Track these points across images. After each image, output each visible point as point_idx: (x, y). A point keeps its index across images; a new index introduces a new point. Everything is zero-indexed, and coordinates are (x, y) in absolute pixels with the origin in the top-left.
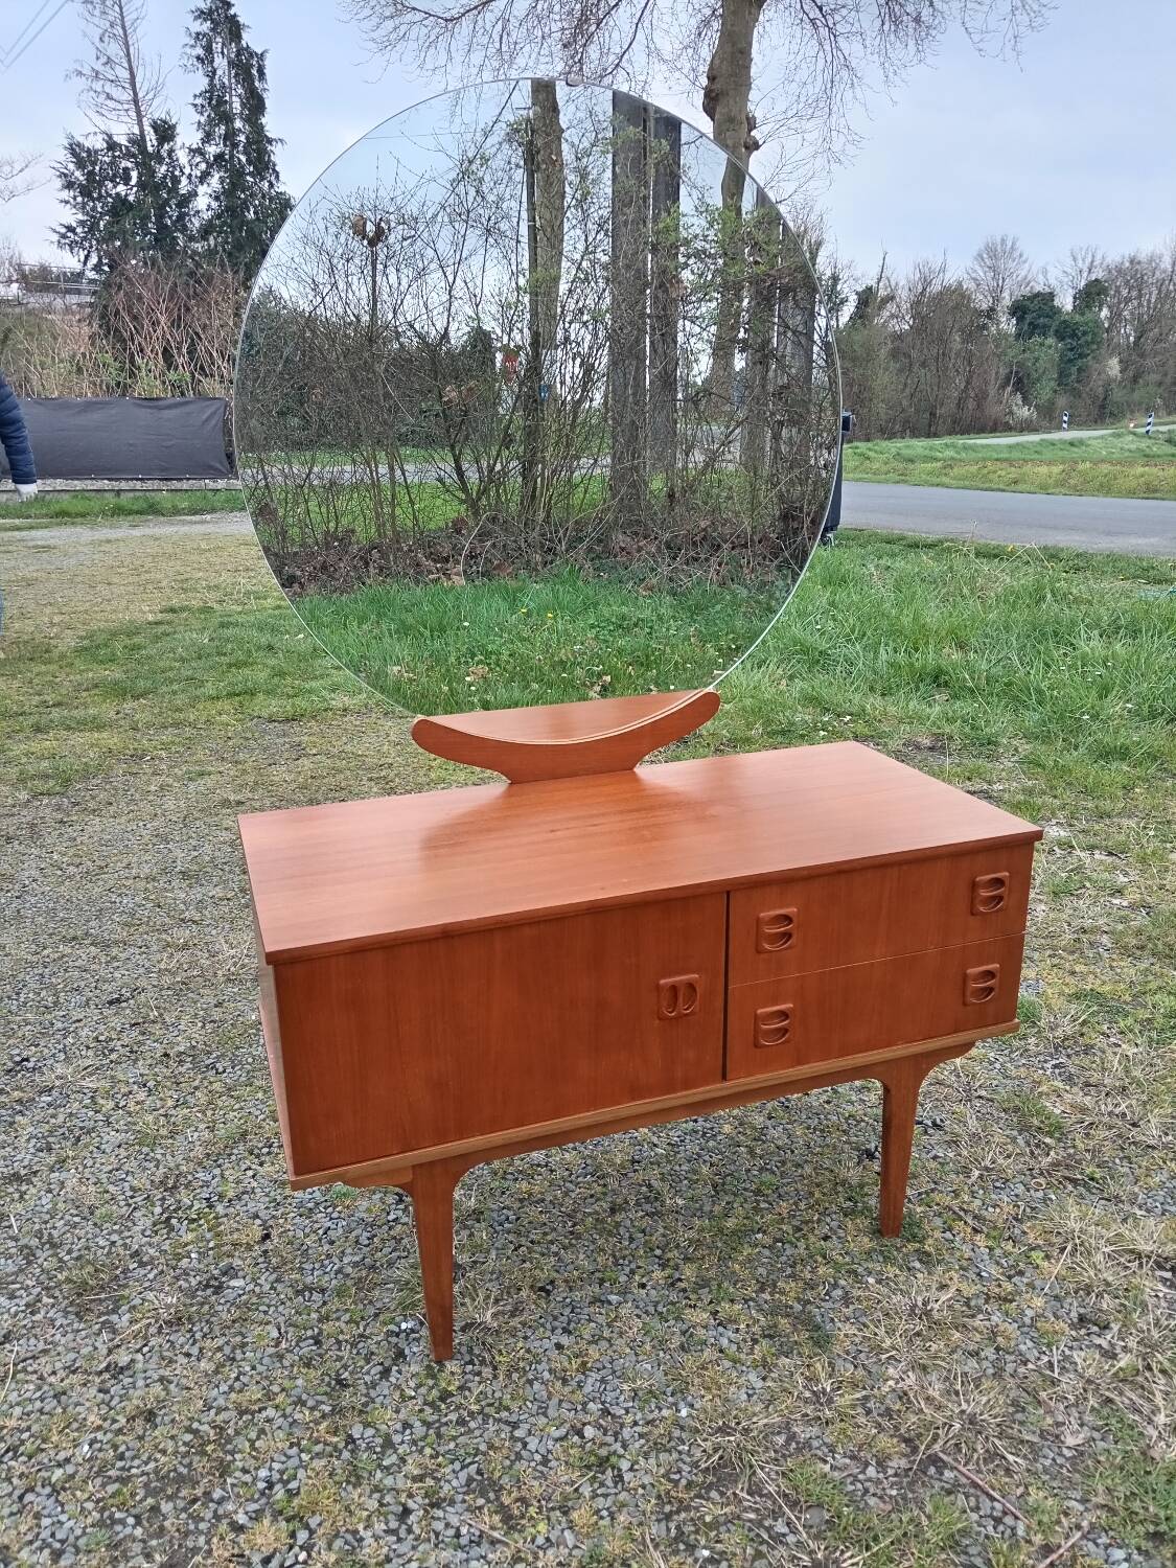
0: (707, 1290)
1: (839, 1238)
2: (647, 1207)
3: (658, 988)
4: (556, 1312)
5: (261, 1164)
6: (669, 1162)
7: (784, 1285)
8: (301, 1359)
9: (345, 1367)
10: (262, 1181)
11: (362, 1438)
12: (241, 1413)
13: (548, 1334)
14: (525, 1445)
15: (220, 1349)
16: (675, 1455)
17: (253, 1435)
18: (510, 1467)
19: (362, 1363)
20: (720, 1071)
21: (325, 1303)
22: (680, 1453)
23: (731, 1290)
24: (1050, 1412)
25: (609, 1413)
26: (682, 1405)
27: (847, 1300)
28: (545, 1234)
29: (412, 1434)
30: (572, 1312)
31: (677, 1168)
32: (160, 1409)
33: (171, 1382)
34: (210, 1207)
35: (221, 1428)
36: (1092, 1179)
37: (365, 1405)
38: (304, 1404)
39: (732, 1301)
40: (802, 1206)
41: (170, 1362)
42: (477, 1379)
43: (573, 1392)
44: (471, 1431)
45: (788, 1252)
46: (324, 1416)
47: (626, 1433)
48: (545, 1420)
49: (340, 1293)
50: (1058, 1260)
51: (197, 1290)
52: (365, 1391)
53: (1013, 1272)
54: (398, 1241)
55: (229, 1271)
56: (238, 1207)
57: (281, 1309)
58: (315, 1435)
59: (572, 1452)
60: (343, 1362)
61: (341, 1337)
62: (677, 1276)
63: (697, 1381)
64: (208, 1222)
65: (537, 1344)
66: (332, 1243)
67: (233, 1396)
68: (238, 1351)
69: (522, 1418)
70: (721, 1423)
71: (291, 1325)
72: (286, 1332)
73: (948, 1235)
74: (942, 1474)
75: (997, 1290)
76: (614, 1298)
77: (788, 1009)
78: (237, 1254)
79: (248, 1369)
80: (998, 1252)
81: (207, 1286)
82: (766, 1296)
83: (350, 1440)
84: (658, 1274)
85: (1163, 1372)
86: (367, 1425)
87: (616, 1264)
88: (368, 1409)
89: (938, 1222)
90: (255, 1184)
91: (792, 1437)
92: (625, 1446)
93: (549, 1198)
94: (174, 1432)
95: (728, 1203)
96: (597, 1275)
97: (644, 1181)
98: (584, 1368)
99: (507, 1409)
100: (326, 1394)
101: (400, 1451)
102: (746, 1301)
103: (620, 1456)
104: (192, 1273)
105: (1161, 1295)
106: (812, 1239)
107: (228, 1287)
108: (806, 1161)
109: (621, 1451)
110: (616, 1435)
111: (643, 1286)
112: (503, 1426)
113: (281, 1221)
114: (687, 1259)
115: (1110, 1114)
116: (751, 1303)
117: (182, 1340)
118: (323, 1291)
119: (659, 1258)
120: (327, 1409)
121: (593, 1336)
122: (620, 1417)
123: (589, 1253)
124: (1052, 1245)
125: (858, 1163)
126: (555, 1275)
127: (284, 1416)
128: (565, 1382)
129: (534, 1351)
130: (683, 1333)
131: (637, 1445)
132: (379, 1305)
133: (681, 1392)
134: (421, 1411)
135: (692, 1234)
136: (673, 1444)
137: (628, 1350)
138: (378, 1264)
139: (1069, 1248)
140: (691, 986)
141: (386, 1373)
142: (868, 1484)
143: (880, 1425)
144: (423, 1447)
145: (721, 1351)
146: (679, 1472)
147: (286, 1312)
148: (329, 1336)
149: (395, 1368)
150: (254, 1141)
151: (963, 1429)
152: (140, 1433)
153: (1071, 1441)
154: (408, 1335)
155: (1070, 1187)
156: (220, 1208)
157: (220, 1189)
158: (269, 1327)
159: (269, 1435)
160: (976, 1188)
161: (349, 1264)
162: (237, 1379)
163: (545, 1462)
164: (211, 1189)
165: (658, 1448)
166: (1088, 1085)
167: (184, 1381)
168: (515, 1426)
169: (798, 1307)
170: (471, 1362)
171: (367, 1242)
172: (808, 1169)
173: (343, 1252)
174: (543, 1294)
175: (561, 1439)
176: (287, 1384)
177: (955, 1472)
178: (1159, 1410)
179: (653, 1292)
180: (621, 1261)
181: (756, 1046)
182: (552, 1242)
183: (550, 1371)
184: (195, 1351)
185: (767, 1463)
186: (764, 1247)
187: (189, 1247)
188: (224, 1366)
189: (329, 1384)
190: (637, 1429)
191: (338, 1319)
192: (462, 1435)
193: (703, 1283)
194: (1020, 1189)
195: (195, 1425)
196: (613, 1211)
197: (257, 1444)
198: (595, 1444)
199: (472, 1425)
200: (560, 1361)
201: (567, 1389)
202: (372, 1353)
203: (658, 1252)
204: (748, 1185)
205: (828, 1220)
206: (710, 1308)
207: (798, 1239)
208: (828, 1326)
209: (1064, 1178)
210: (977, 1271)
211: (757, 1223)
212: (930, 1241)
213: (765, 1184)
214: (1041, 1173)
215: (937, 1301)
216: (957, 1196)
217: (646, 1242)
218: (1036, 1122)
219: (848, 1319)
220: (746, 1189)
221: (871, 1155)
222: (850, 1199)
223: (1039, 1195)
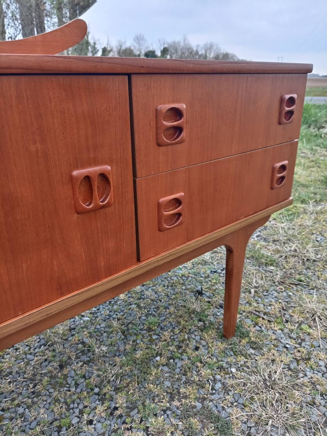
0: (136, 411)
1: (204, 346)
2: (85, 358)
3: (72, 178)
6: (92, 324)
7: (184, 391)
20: (135, 255)
23: (153, 406)
27: (226, 389)
28: (13, 400)
31: (98, 327)
36: (301, 281)
39: (156, 415)
40: (177, 331)
45: (179, 365)
50: (316, 327)
53: (300, 341)
62: (113, 406)
73: (257, 328)
75: (299, 354)
77: (181, 196)
80: (286, 331)
82: (176, 403)
84: (100, 408)
87: (68, 409)
89: (249, 322)
95: (134, 341)
96: (56, 424)
97: (79, 340)
102: (165, 411)
106: (189, 351)
108: (169, 304)
111: (90, 422)
114: (117, 390)
115: (290, 251)
116: (168, 412)
119: (98, 394)
123: (47, 406)
124: (307, 319)
125: (196, 299)
139: (317, 318)
140: (103, 177)
155: (295, 288)
166: (274, 241)
169: (199, 405)
172: (172, 309)
179: (99, 425)
181: (160, 230)
182: (18, 405)
186: (163, 366)
194: (276, 294)
196: (61, 367)
203: (97, 390)
204: (142, 327)
205: (193, 336)
206: (142, 426)
207: (182, 354)
208: (223, 414)
209: (290, 283)
210: (283, 345)
211: (155, 350)
212: (251, 334)
213: (151, 323)
214: (279, 284)
215: (276, 372)
216: (250, 304)
217: (87, 385)
218: (264, 261)
219: (232, 403)
220: (141, 330)
221: (200, 293)
222: (200, 320)
223: (285, 294)
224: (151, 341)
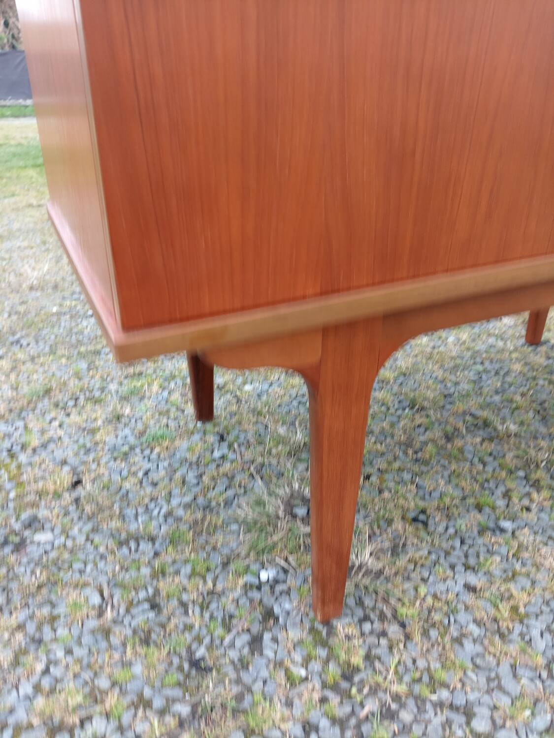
4: (444, 545)
5: (68, 415)
8: (135, 632)
9: (199, 639)
10: (70, 429)
13: (449, 573)
15: (21, 627)
19: (219, 631)
21: (156, 554)
30: (463, 544)
37: (239, 698)
38: (148, 704)
42: (384, 642)
43: (523, 652)
46: (181, 724)
48: (508, 701)
49: (174, 540)
55: (33, 524)
56: (43, 455)
57: (101, 565)
60: (194, 632)
61: (185, 597)
65: (441, 587)
66: (155, 484)
67: (40, 702)
68: (47, 629)
69: (471, 698)
71: (116, 586)
72: (112, 597)
78: (42, 503)
79: (60, 654)
88: (246, 705)
90: (60, 433)
99: (445, 685)
100: (179, 685)
107: (32, 543)
113: (93, 466)
118: (153, 539)
120: (184, 709)
121: (505, 572)
126: (423, 503)
128: (503, 636)
129: (443, 597)
132: (226, 552)
134: (323, 700)
138: (214, 504)
141: (256, 643)
147: (109, 569)
148: (169, 597)
149: (267, 636)
150: (60, 396)
154: (272, 588)
156: (23, 458)
157: (23, 439)
158: (88, 591)
161: (178, 506)
162: (46, 671)
168: (468, 712)
170: (366, 618)
171: (195, 481)
173: (169, 494)
174: (420, 525)
176: (120, 674)
180: (487, 485)
189: (180, 668)
191: (177, 572)
200: (483, 608)
201: (513, 649)
202: (231, 617)
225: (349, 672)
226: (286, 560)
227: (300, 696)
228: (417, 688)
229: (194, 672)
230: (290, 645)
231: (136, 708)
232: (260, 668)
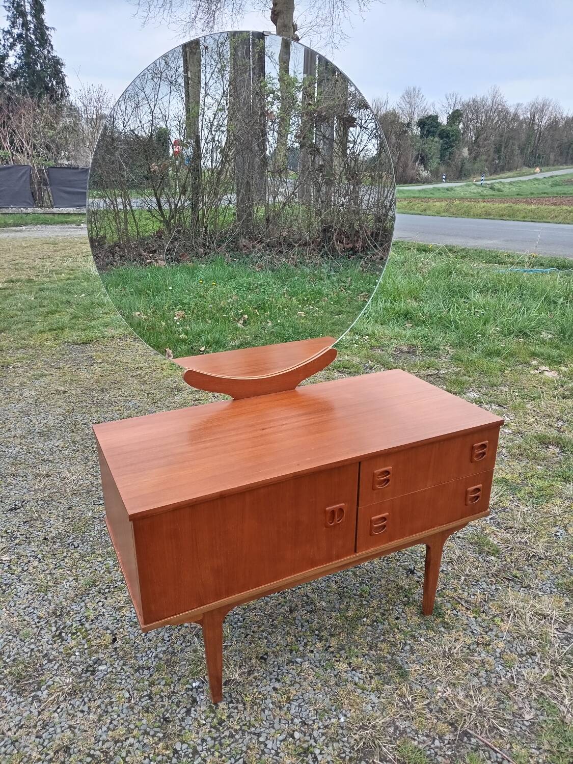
0: (344, 651)
1: (403, 617)
2: (308, 608)
3: (325, 512)
4: (271, 670)
5: (106, 598)
7: (381, 646)
8: (143, 709)
9: (167, 711)
10: (108, 608)
11: (181, 750)
12: (116, 742)
13: (269, 682)
14: (266, 745)
15: (99, 707)
16: (341, 744)
17: (124, 754)
18: (260, 759)
19: (175, 708)
20: (354, 549)
21: (151, 675)
22: (343, 742)
23: (356, 650)
24: (515, 703)
25: (306, 724)
26: (340, 715)
27: (412, 651)
28: (259, 627)
29: (207, 745)
30: (279, 669)
31: (319, 585)
32: (72, 744)
33: (75, 728)
34: (82, 625)
35: (107, 753)
36: (516, 577)
37: (180, 731)
38: (148, 733)
39: (357, 656)
40: (384, 601)
41: (73, 716)
42: (236, 711)
43: (286, 714)
44: (236, 741)
45: (380, 627)
46: (160, 740)
47: (315, 734)
48: (274, 731)
49: (158, 669)
50: (508, 621)
51: (82, 673)
52: (179, 723)
53: (487, 630)
54: (185, 637)
55: (98, 662)
56: (97, 624)
57: (128, 680)
58: (157, 751)
59: (290, 747)
60: (165, 708)
61: (162, 694)
62: (328, 645)
63: (346, 702)
64: (82, 633)
65: (264, 689)
66: (150, 641)
67: (110, 733)
68: (109, 707)
69: (262, 730)
70: (361, 724)
71: (135, 689)
72: (133, 694)
73: (455, 612)
74: (470, 740)
75: (482, 640)
76: (299, 660)
77: (386, 516)
78: (100, 651)
79: (116, 716)
80: (479, 619)
81: (87, 671)
82: (373, 652)
83: (175, 752)
84: (319, 645)
85: (564, 676)
86: (183, 742)
87: (297, 641)
88: (182, 733)
89: (449, 605)
90: (104, 610)
91: (396, 728)
92: (316, 741)
93: (258, 607)
94: (81, 757)
95: (347, 603)
96: (289, 647)
97: (304, 593)
98: (289, 700)
99: (254, 726)
100: (159, 727)
101: (202, 755)
102: (364, 656)
103: (315, 747)
104: (78, 664)
105: (556, 636)
106: (391, 619)
107: (98, 671)
108: (382, 577)
109: (314, 744)
110: (310, 735)
111: (312, 652)
112: (253, 736)
113: (121, 630)
114: (332, 635)
115: (520, 542)
116: (366, 657)
117: (78, 703)
118: (149, 668)
119: (318, 635)
120: (161, 735)
121: (291, 682)
122: (311, 725)
123: (282, 636)
124: (503, 613)
125: (407, 577)
126: (267, 649)
127: (139, 742)
128: (281, 708)
129: (263, 693)
130: (336, 676)
131: (322, 740)
132: (180, 674)
133: (339, 708)
134: (210, 732)
135: (332, 621)
136: (339, 737)
137: (310, 688)
138: (176, 651)
139: (512, 615)
140: (341, 510)
141: (188, 712)
142: (436, 750)
143: (437, 717)
144: (214, 752)
145: (356, 684)
146: (345, 752)
147: (131, 682)
148: (156, 694)
149: (193, 709)
150: (100, 586)
151: (477, 715)
152: (62, 760)
153: (527, 717)
154: (197, 689)
155: (507, 582)
156: (87, 625)
157: (85, 614)
158: (123, 691)
159: (133, 754)
160: (464, 586)
161: (160, 652)
162: (111, 723)
163: (277, 754)
164: (81, 615)
165: (333, 740)
166: (507, 528)
167: (82, 727)
168: (259, 735)
169: (389, 657)
170: (231, 702)
171: (168, 639)
172: (383, 582)
173: (156, 646)
174: (263, 661)
175: (284, 740)
176: (138, 723)
177: (476, 739)
178: (565, 697)
179: (317, 655)
180: (299, 639)
181: (371, 535)
182: (263, 631)
183: (272, 703)
184: (86, 709)
185: (387, 743)
186: (368, 626)
187: (74, 649)
188: (103, 716)
189: (160, 721)
190: (321, 731)
191: (159, 684)
192: (232, 743)
193: (341, 648)
194: (484, 585)
195: (92, 752)
196: (291, 611)
197: (127, 759)
198: (300, 741)
199: (237, 737)
200: (276, 697)
201: (282, 713)
202: (180, 702)
203: (317, 632)
204: (355, 592)
205: (397, 608)
206: (347, 661)
207: (384, 620)
208: (406, 666)
209: (504, 578)
210: (471, 630)
211: (363, 613)
212: (447, 616)
213: (363, 591)
214: (493, 576)
215: (455, 648)
216: (456, 591)
217: (310, 627)
218: (486, 549)
219: (414, 661)
220: (355, 595)
221: (412, 572)
222: (406, 596)
223: (493, 587)
224: (361, 605)
225: (221, 722)
226: (204, 678)
227: (202, 730)
228: (244, 728)
229: (165, 722)
230: (201, 712)
231: (144, 735)
232: (189, 720)
